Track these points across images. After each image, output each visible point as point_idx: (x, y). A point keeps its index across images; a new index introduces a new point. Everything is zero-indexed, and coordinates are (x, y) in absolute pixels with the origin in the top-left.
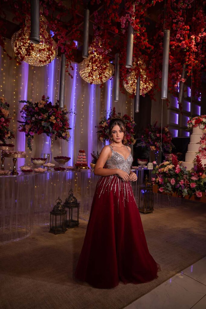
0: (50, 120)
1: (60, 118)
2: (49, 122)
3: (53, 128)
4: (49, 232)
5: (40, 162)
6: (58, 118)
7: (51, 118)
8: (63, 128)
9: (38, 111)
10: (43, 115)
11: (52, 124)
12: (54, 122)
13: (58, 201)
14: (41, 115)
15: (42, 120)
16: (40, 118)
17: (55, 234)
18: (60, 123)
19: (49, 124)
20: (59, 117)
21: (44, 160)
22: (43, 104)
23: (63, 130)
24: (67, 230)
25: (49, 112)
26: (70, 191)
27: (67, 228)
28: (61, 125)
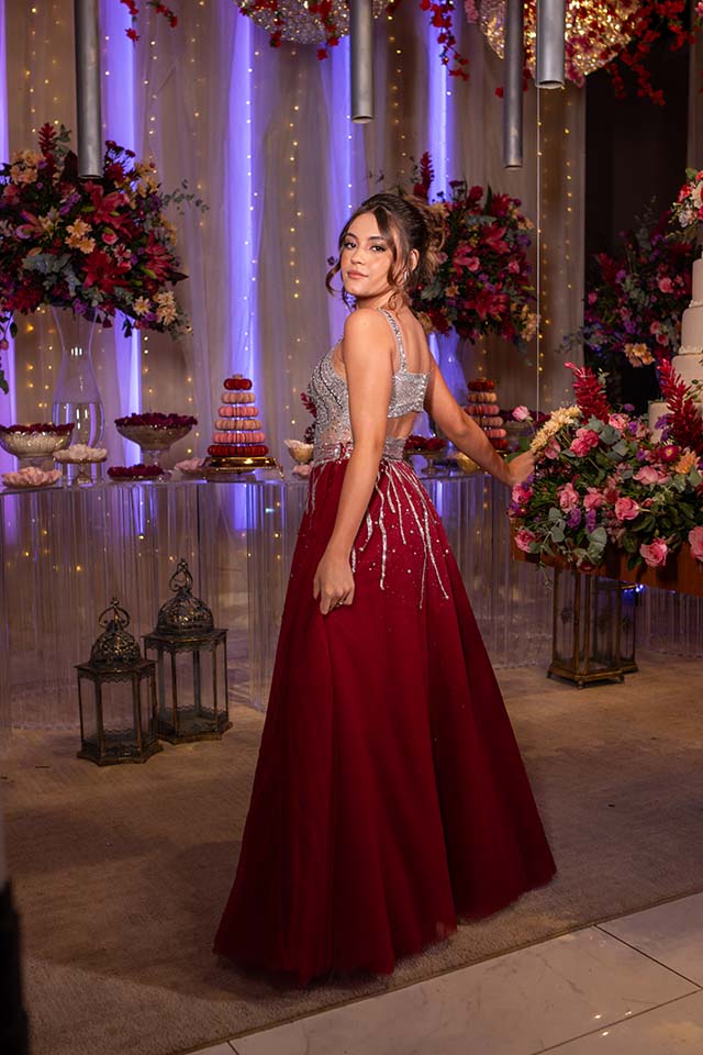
0: (68, 241)
1: (117, 227)
2: (67, 249)
3: (82, 280)
4: (80, 756)
5: (42, 440)
6: (108, 230)
7: (70, 229)
8: (143, 274)
9: (16, 200)
10: (31, 218)
11: (78, 259)
12: (88, 248)
13: (110, 616)
14: (25, 222)
15: (29, 244)
16: (20, 234)
17: (100, 766)
18: (121, 253)
19: (66, 257)
20: (112, 227)
21: (60, 435)
22: (34, 168)
23: (139, 283)
24: (161, 749)
25: (61, 202)
26: (177, 573)
27: (160, 742)
28: (126, 260)
